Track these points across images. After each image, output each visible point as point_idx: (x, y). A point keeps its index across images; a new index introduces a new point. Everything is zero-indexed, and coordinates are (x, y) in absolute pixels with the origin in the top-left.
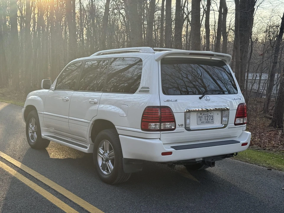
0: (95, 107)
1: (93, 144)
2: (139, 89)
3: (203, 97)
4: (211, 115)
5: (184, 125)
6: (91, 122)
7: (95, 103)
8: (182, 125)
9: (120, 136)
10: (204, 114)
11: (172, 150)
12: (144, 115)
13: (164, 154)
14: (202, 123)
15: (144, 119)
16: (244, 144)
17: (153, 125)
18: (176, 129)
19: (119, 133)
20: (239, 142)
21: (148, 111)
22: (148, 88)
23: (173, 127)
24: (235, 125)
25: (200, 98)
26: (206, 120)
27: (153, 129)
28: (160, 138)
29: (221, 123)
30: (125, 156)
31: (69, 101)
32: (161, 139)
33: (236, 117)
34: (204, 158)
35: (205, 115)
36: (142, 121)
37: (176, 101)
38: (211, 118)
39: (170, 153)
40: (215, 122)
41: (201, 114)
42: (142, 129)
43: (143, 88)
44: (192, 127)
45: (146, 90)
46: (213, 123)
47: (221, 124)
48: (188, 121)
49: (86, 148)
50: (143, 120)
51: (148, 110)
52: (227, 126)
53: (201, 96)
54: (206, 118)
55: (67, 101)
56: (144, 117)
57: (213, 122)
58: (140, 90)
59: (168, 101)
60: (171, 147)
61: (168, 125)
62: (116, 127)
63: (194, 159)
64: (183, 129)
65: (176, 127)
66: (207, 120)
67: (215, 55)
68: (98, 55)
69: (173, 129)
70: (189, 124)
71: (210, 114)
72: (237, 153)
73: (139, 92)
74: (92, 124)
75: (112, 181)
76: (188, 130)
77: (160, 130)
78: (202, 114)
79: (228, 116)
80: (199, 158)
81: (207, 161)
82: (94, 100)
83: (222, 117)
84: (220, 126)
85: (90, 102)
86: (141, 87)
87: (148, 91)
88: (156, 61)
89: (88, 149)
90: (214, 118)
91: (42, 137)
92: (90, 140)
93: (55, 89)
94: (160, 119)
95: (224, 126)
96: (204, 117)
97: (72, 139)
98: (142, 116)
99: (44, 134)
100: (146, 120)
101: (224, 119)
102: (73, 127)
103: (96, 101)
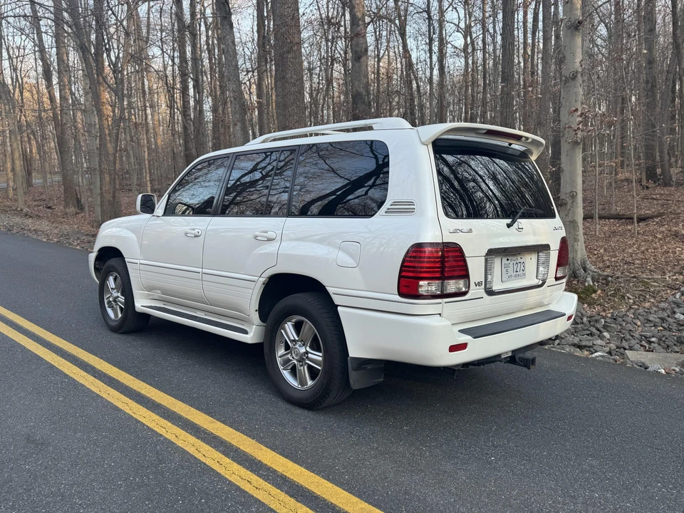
0: (271, 248)
1: (262, 324)
2: (386, 206)
3: (513, 222)
4: (522, 261)
5: (484, 283)
6: (262, 280)
7: (270, 240)
8: (479, 284)
9: (339, 308)
10: (511, 260)
11: (468, 338)
12: (405, 264)
13: (454, 348)
14: (509, 279)
15: (405, 271)
16: (569, 318)
17: (425, 286)
18: (470, 292)
19: (336, 303)
20: (564, 315)
21: (414, 254)
22: (411, 203)
23: (464, 289)
24: (557, 279)
25: (509, 226)
27: (426, 294)
28: (440, 314)
29: (537, 276)
30: (354, 351)
31: (202, 237)
32: (444, 314)
33: (558, 265)
34: (513, 351)
35: (513, 262)
36: (400, 277)
37: (470, 231)
38: (522, 268)
39: (462, 347)
40: (526, 275)
41: (508, 260)
42: (401, 294)
43: (394, 203)
44: (496, 287)
45: (406, 208)
46: (525, 278)
47: (537, 278)
48: (489, 277)
49: (245, 332)
50: (403, 274)
51: (415, 252)
52: (545, 282)
53: (509, 221)
54: (515, 267)
55: (196, 236)
56: (406, 267)
57: (524, 275)
58: (389, 209)
59: (455, 231)
60: (460, 331)
61: (452, 286)
62: (329, 289)
63: (499, 356)
64: (480, 291)
65: (470, 289)
66: (516, 272)
67: (523, 139)
69: (465, 293)
70: (491, 282)
71: (521, 258)
73: (386, 212)
74: (264, 284)
75: (310, 403)
76: (490, 292)
77: (444, 296)
79: (547, 264)
80: (506, 353)
81: (520, 358)
82: (266, 232)
83: (538, 264)
84: (536, 282)
85: (256, 237)
86: (391, 202)
87: (411, 211)
88: (423, 144)
89: (251, 336)
90: (526, 266)
91: (137, 310)
92: (255, 317)
93: (165, 214)
94: (442, 272)
95: (541, 282)
96: (511, 265)
97: (206, 313)
98: (402, 266)
99: (141, 304)
100: (411, 274)
101: (541, 269)
102: (214, 291)
103: (271, 235)
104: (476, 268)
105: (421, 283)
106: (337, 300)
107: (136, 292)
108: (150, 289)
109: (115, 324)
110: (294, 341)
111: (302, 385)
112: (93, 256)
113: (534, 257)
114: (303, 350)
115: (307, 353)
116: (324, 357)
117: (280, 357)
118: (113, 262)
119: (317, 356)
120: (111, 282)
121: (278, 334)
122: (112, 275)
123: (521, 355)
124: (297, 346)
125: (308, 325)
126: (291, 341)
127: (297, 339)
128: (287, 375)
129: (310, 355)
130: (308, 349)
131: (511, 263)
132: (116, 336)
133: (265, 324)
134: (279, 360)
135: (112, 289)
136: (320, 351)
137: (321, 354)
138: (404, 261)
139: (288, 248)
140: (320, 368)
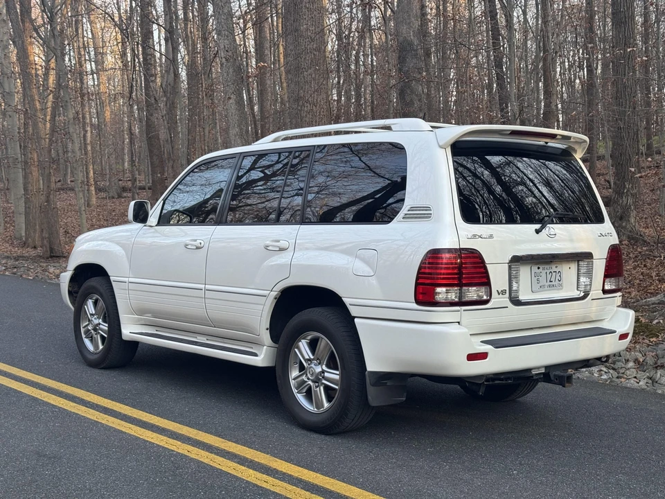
0: (283, 259)
1: (273, 344)
2: (404, 211)
3: (543, 228)
4: (557, 270)
5: (508, 292)
6: (274, 294)
7: (282, 250)
8: (503, 292)
9: (356, 320)
10: (544, 269)
11: (490, 347)
12: (423, 271)
13: (472, 357)
14: (541, 289)
15: (421, 278)
16: (623, 337)
17: (442, 293)
18: (492, 300)
19: (353, 314)
20: (615, 332)
21: (431, 261)
22: (428, 208)
23: (485, 298)
24: (605, 292)
25: (537, 232)
26: (548, 281)
27: (444, 301)
28: (459, 323)
29: (578, 287)
30: (372, 366)
31: (203, 251)
32: (462, 323)
33: (606, 276)
34: (547, 367)
35: (546, 271)
36: (417, 284)
37: (491, 236)
38: (558, 277)
39: (483, 356)
40: (564, 285)
41: (539, 268)
42: (418, 302)
43: (412, 209)
44: (523, 297)
45: (422, 213)
46: (562, 289)
47: (578, 290)
48: (515, 285)
49: (255, 354)
50: (421, 281)
51: (433, 258)
52: (589, 294)
53: (538, 226)
54: (549, 276)
55: (198, 248)
56: (422, 273)
57: (561, 285)
58: (406, 214)
59: (474, 236)
60: (482, 342)
61: (473, 293)
62: (346, 300)
63: (529, 370)
64: (505, 300)
65: (493, 297)
66: (550, 281)
67: (558, 137)
68: (275, 140)
69: (486, 302)
70: (517, 291)
71: (556, 267)
72: (608, 357)
73: (403, 218)
74: (275, 298)
75: (327, 427)
76: (516, 302)
77: (462, 303)
78: (541, 267)
79: (589, 274)
80: (538, 368)
81: (555, 375)
82: (278, 241)
83: (578, 274)
84: (576, 294)
85: (266, 247)
86: (408, 208)
87: (428, 216)
88: (441, 147)
89: (261, 358)
90: (564, 276)
91: (124, 338)
92: (266, 337)
93: (159, 224)
94: (460, 279)
95: (582, 294)
96: (543, 275)
97: (209, 338)
98: (419, 273)
99: (129, 330)
100: (428, 281)
101: (583, 279)
102: (219, 309)
103: (283, 244)
104: (498, 275)
105: (439, 290)
106: (354, 311)
107: (124, 317)
108: (141, 312)
109: (96, 356)
110: (310, 360)
111: (318, 407)
112: (66, 277)
113: (574, 266)
114: (318, 369)
115: (323, 372)
116: (342, 375)
117: (294, 379)
118: (94, 282)
119: (334, 375)
120: (90, 307)
121: (292, 355)
122: (91, 299)
123: (557, 373)
124: (313, 365)
125: (324, 342)
126: (306, 360)
127: (312, 357)
128: (301, 398)
129: (326, 374)
130: (324, 368)
131: (544, 271)
132: (97, 371)
133: (277, 346)
134: (292, 383)
135: (92, 315)
136: (337, 369)
137: (338, 372)
138: (420, 268)
139: (301, 258)
140: (337, 387)
